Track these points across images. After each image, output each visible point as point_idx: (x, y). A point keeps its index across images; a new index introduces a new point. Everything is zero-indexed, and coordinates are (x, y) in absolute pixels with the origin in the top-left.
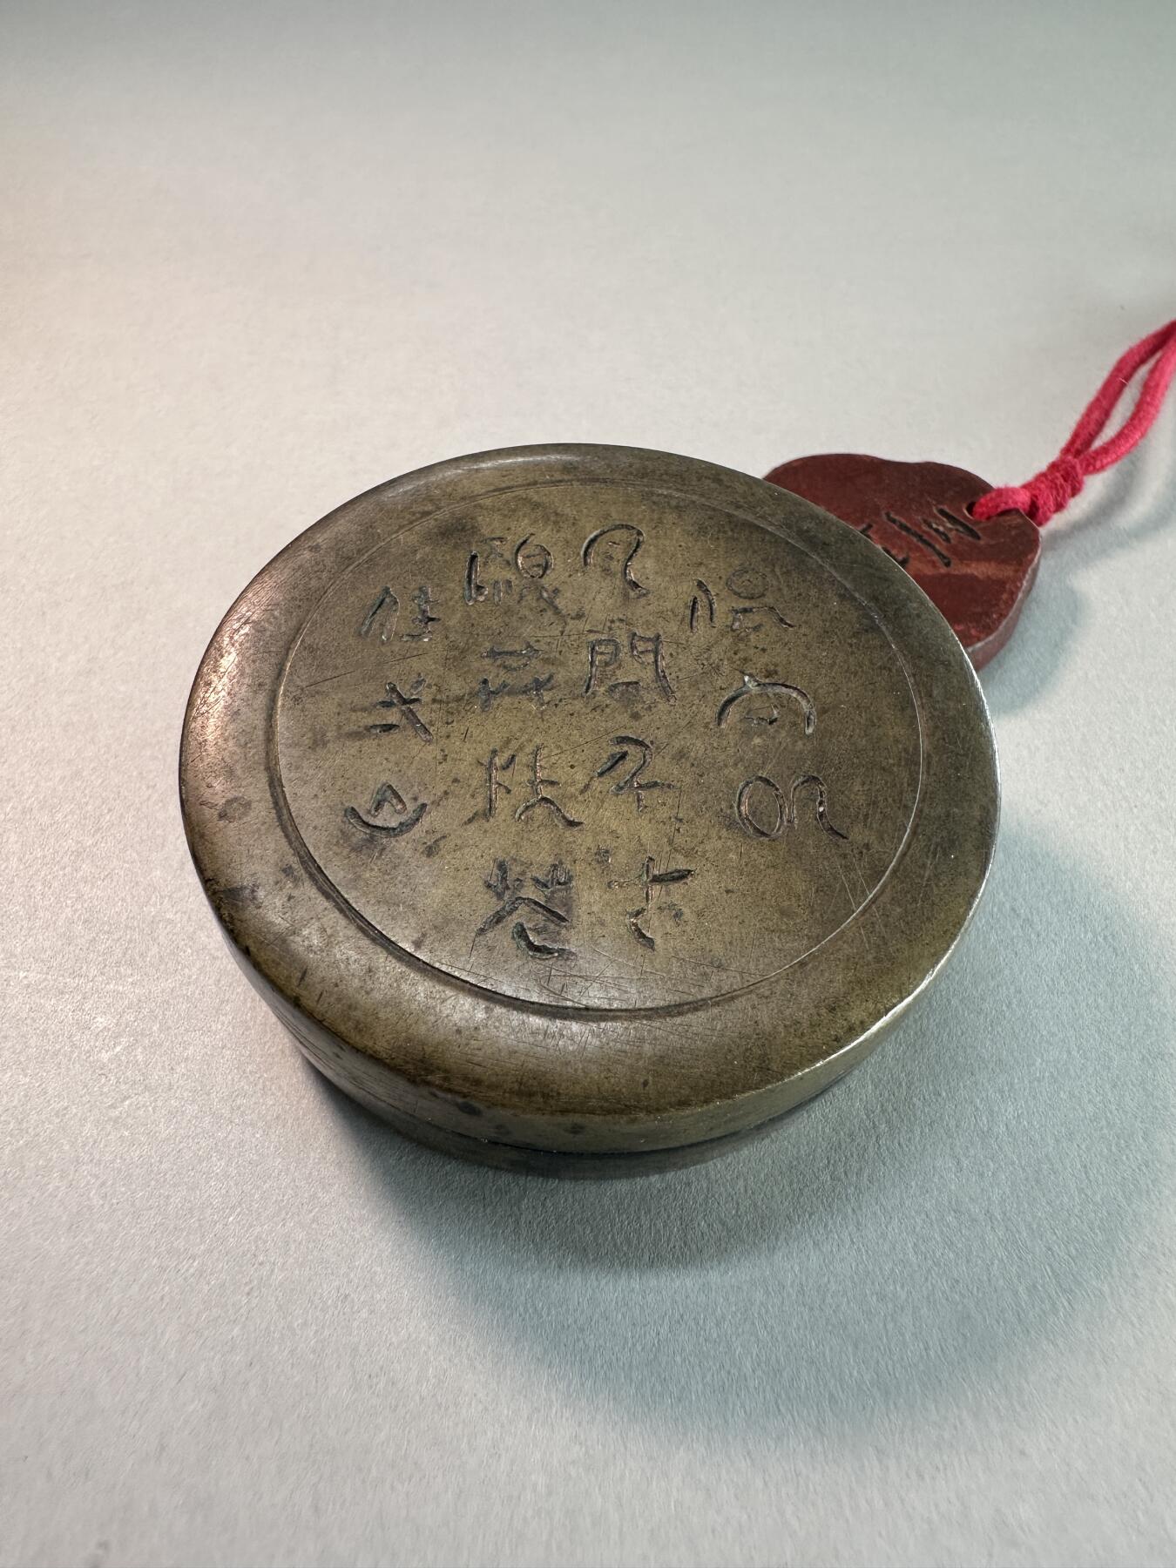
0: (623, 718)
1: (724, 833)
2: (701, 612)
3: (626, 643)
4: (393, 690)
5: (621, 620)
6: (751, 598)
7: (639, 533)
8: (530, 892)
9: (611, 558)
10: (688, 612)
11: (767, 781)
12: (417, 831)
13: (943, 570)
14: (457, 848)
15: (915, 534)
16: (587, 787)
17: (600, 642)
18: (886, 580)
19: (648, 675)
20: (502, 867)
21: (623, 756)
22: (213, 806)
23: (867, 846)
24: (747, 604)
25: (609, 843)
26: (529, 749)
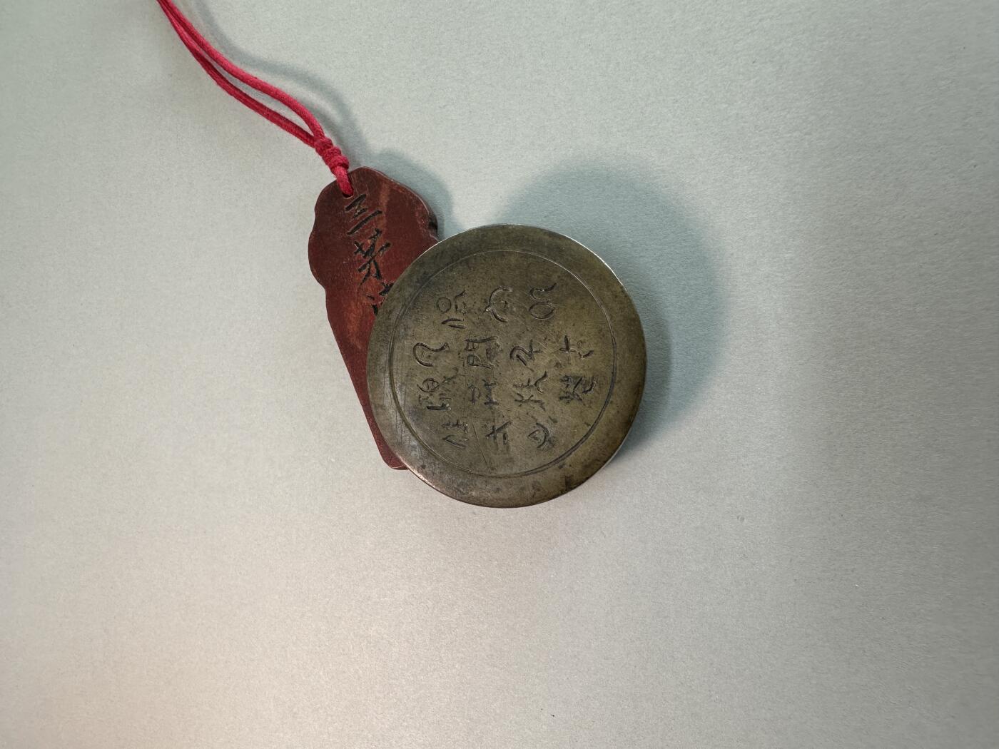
0: (502, 355)
1: (551, 325)
2: (456, 324)
3: (469, 353)
4: (488, 436)
5: (459, 354)
6: (451, 305)
7: (417, 344)
8: (571, 389)
9: (429, 356)
10: (456, 329)
11: (531, 308)
12: (547, 426)
13: (383, 215)
14: (554, 413)
15: (361, 223)
16: (531, 370)
17: (468, 362)
18: (442, 252)
19: (483, 345)
20: (561, 398)
21: (518, 356)
23: (559, 277)
24: (453, 307)
25: (554, 363)
26: (514, 389)
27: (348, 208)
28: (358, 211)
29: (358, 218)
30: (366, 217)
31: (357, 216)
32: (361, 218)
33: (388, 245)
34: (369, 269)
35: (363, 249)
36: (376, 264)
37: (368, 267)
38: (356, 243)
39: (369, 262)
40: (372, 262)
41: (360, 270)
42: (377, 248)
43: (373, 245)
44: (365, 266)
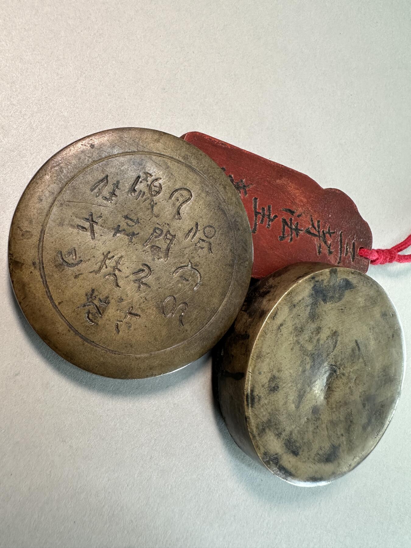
0: (150, 258)
1: (154, 309)
2: (192, 234)
3: (165, 233)
4: (92, 215)
5: (168, 225)
6: (207, 237)
7: (191, 195)
8: (96, 302)
9: (178, 200)
10: (188, 232)
11: (175, 298)
12: (75, 269)
14: (84, 279)
16: (128, 277)
17: (158, 228)
18: (246, 250)
19: (164, 247)
20: (93, 290)
21: (143, 270)
22: (21, 230)
23: (187, 331)
24: (204, 238)
25: (124, 297)
26: (119, 255)
33: (319, 252)
35: (328, 234)
38: (334, 232)
39: (319, 232)
40: (317, 234)
41: (319, 222)
43: (325, 243)
44: (319, 227)
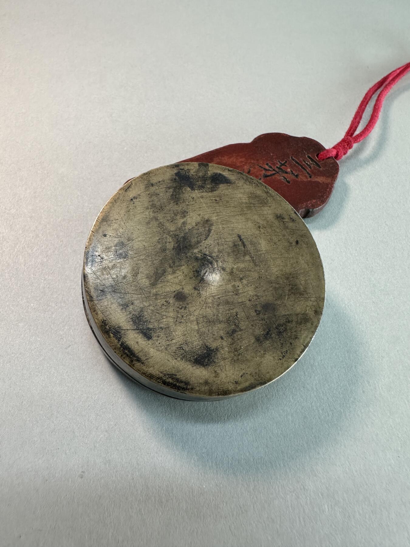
13: (309, 179)
15: (300, 165)
27: (309, 157)
28: (308, 163)
29: (304, 163)
30: (306, 169)
31: (305, 162)
32: (304, 165)
33: (288, 182)
34: (269, 170)
35: (283, 166)
36: (274, 174)
37: (270, 169)
38: (286, 162)
39: (274, 170)
40: (274, 172)
41: (267, 164)
42: (286, 175)
43: (286, 173)
44: (271, 167)
